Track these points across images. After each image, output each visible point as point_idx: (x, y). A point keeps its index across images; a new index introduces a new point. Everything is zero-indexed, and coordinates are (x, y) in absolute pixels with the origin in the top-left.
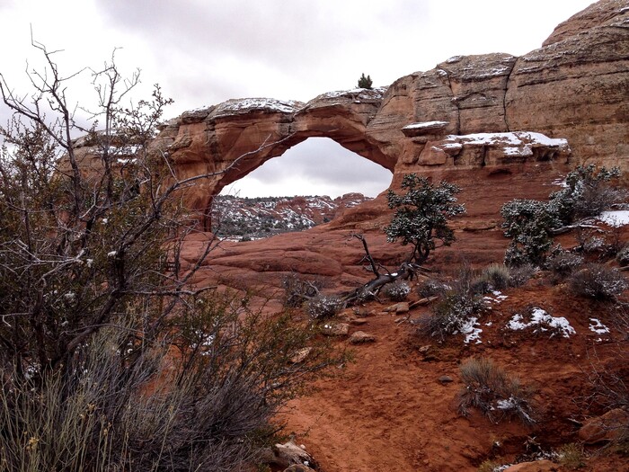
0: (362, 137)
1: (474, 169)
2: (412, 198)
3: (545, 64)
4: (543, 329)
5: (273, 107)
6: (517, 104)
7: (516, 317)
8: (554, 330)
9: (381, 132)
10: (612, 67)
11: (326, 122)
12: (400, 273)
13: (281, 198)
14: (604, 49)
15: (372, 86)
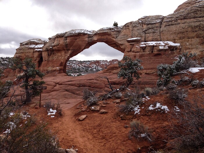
0: (114, 42)
1: (149, 53)
2: (126, 64)
3: (173, 19)
4: (159, 110)
5: (86, 32)
6: (164, 32)
7: (151, 106)
8: (162, 110)
9: (120, 41)
10: (195, 20)
11: (103, 37)
12: (120, 89)
13: (91, 61)
14: (192, 14)
15: (118, 26)
